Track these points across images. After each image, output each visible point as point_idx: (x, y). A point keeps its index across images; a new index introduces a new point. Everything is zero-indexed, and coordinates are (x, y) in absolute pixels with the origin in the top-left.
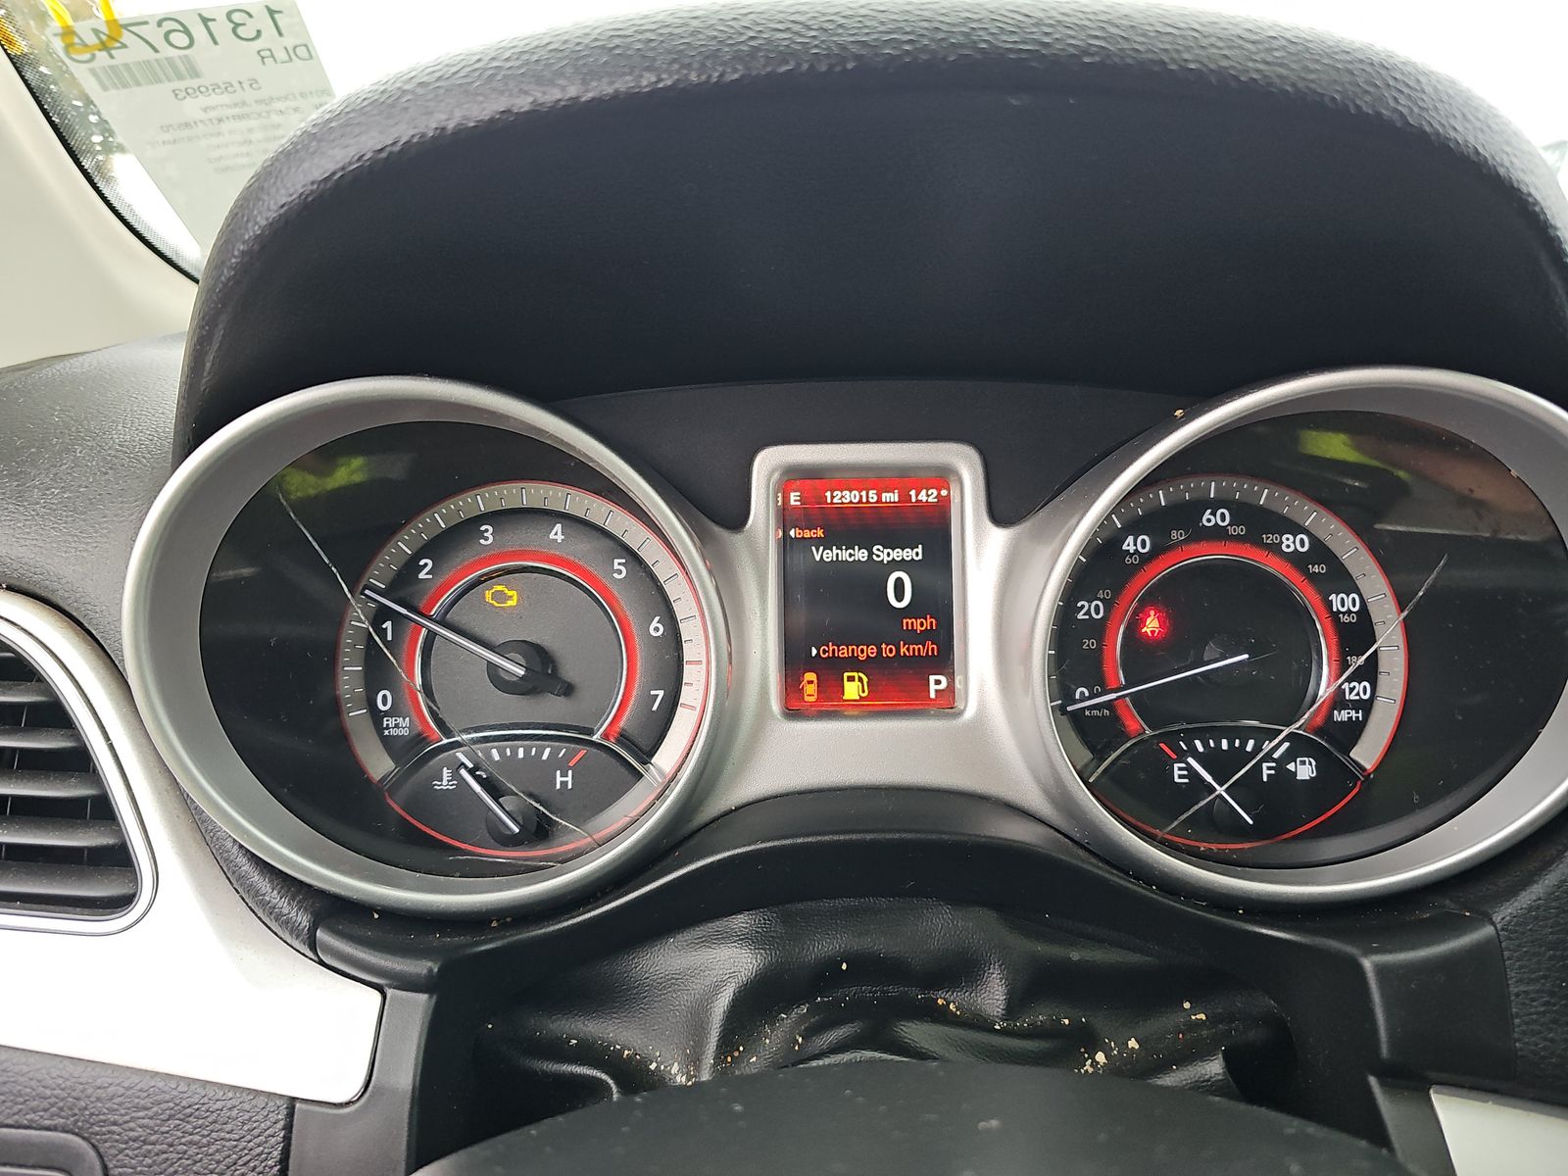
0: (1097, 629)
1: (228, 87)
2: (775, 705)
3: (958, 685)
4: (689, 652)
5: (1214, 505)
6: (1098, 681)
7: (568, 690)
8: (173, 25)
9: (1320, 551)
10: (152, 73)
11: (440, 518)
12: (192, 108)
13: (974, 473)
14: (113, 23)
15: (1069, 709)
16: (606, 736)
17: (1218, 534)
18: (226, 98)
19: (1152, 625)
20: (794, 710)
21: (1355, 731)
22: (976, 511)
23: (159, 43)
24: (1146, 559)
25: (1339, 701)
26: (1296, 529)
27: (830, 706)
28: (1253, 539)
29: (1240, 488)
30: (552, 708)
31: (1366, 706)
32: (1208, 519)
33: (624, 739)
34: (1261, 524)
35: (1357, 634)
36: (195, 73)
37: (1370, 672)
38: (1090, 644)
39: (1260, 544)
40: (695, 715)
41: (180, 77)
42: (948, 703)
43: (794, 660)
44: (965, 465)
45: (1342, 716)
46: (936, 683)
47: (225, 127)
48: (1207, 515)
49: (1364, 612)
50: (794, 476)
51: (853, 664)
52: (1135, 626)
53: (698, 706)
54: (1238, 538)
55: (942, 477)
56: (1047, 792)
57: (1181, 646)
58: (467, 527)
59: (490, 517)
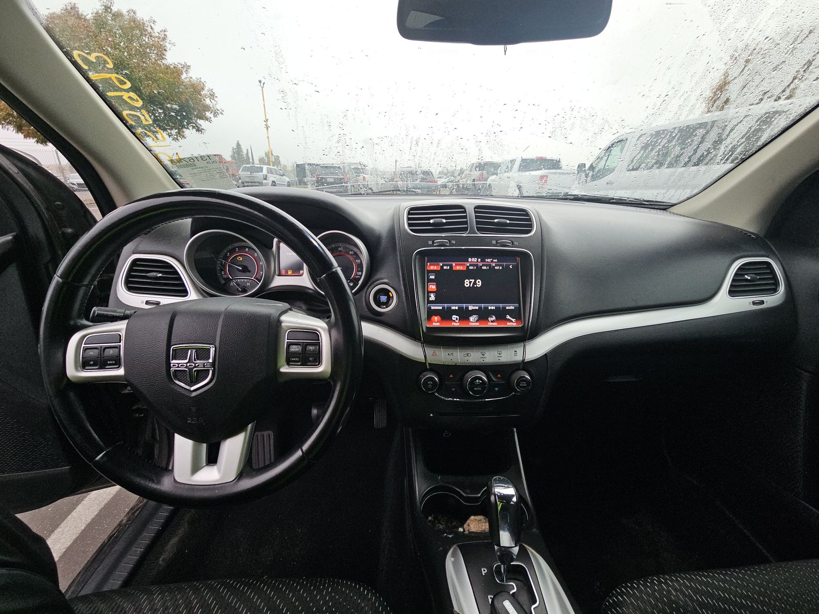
1: (202, 167)
5: (341, 247)
7: (250, 272)
8: (191, 159)
9: (355, 254)
10: (187, 166)
11: (230, 247)
12: (195, 171)
14: (180, 159)
16: (254, 278)
17: (341, 251)
18: (202, 169)
21: (359, 279)
23: (188, 161)
25: (357, 275)
26: (352, 250)
32: (339, 249)
33: (257, 279)
35: (360, 266)
36: (195, 165)
37: (362, 271)
39: (347, 253)
41: (193, 166)
42: (302, 274)
45: (357, 277)
47: (202, 174)
49: (361, 262)
58: (234, 249)
59: (238, 247)
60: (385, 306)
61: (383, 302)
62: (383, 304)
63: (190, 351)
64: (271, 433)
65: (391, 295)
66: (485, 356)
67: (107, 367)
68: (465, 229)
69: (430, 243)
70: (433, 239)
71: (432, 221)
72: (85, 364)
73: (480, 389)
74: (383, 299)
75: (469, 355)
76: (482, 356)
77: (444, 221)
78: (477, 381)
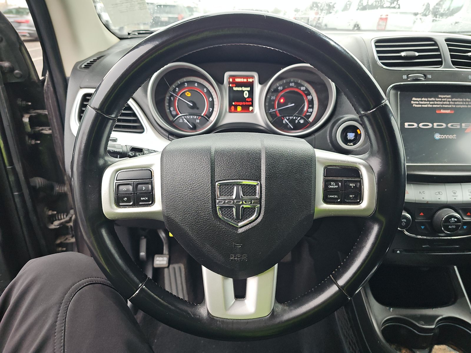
0: (274, 101)
2: (228, 110)
3: (254, 109)
4: (215, 103)
5: (292, 82)
6: (273, 108)
7: (198, 109)
9: (307, 89)
11: (179, 82)
13: (257, 77)
15: (269, 112)
16: (204, 115)
17: (292, 87)
19: (282, 101)
20: (230, 111)
21: (310, 116)
22: (257, 82)
24: (282, 91)
25: (307, 112)
26: (303, 86)
27: (235, 111)
28: (297, 88)
29: (296, 80)
30: (195, 111)
31: (312, 113)
32: (291, 85)
33: (206, 115)
34: (299, 85)
35: (311, 102)
37: (312, 108)
38: (273, 103)
39: (298, 88)
40: (216, 112)
42: (252, 111)
43: (230, 105)
44: (256, 75)
45: (308, 114)
46: (251, 108)
48: (291, 84)
49: (312, 99)
50: (231, 76)
51: (239, 105)
52: (279, 101)
53: (217, 111)
54: (295, 88)
55: (253, 77)
56: (265, 123)
57: (285, 104)
58: (183, 83)
59: (186, 82)
60: (352, 144)
61: (350, 140)
62: (351, 141)
63: (235, 188)
64: (182, 266)
65: (359, 133)
66: (456, 195)
67: (141, 203)
68: (440, 63)
69: (405, 77)
70: (408, 73)
71: (403, 54)
72: (119, 200)
73: (454, 227)
74: (351, 136)
75: (441, 193)
76: (453, 194)
77: (417, 54)
78: (453, 219)
